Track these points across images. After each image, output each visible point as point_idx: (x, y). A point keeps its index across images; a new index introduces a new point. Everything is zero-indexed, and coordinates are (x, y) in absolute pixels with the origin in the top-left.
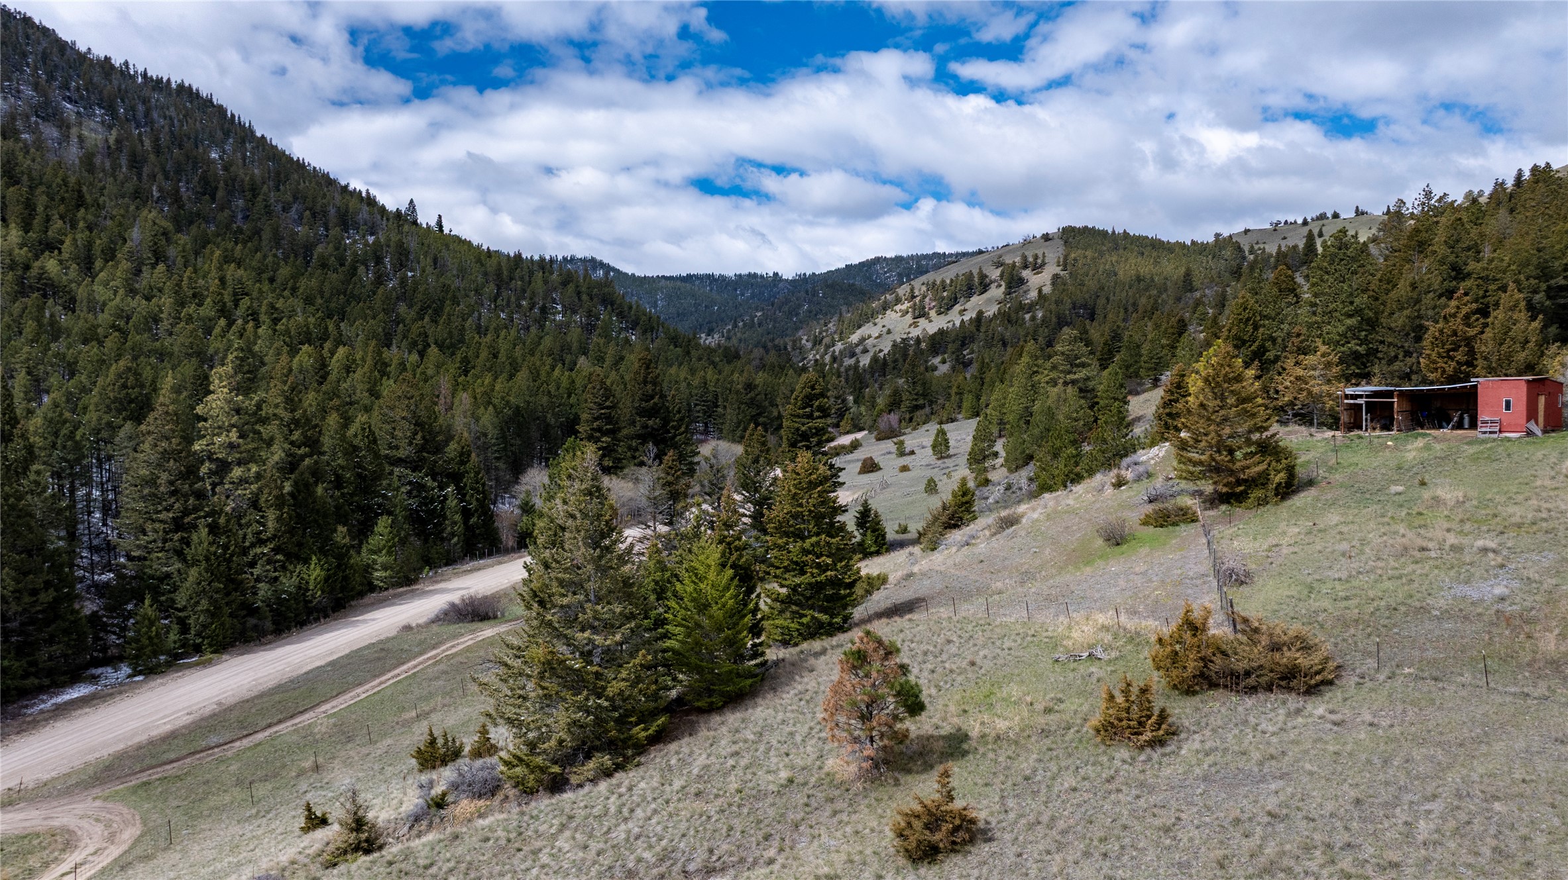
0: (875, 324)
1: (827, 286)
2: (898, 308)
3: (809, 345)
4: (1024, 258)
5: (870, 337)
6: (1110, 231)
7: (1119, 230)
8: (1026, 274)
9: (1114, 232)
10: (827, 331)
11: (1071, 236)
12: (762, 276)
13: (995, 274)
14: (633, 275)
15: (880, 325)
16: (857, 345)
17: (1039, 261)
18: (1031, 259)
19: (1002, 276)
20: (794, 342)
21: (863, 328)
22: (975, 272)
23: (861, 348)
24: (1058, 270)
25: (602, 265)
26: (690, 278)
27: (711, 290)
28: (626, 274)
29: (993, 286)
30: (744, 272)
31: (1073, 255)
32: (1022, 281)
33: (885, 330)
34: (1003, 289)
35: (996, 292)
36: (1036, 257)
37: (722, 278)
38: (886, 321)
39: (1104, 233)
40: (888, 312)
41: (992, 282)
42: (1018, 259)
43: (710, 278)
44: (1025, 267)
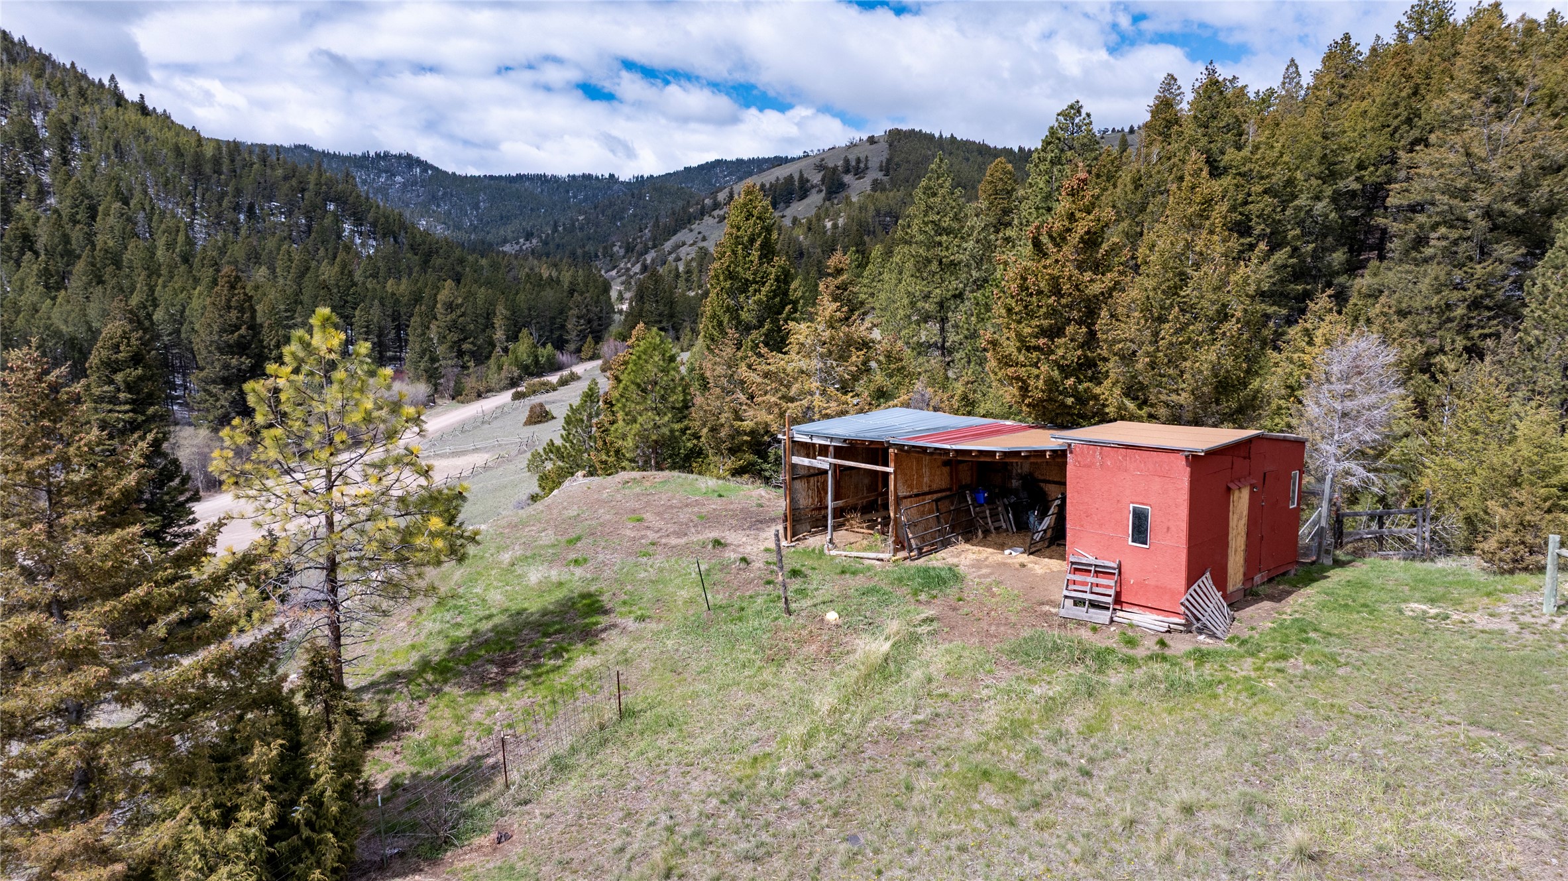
0: (691, 230)
1: (655, 189)
2: (716, 213)
3: (622, 252)
4: (847, 161)
5: (684, 244)
6: (937, 135)
7: (946, 134)
8: (847, 179)
9: (941, 136)
10: (641, 237)
11: (896, 136)
12: (597, 178)
13: (816, 178)
14: (454, 174)
15: (696, 232)
16: (670, 253)
17: (862, 165)
18: (853, 163)
19: (823, 180)
20: (605, 248)
21: (679, 234)
22: (796, 177)
23: (674, 255)
24: (880, 175)
25: (419, 162)
26: (520, 177)
27: (542, 191)
28: (446, 173)
29: (814, 191)
30: (578, 173)
31: (896, 160)
32: (842, 186)
33: (700, 236)
34: (823, 194)
35: (816, 198)
36: (858, 161)
37: (555, 179)
38: (702, 228)
39: (931, 137)
40: (706, 218)
41: (813, 187)
42: (840, 163)
43: (542, 179)
44: (847, 171)
